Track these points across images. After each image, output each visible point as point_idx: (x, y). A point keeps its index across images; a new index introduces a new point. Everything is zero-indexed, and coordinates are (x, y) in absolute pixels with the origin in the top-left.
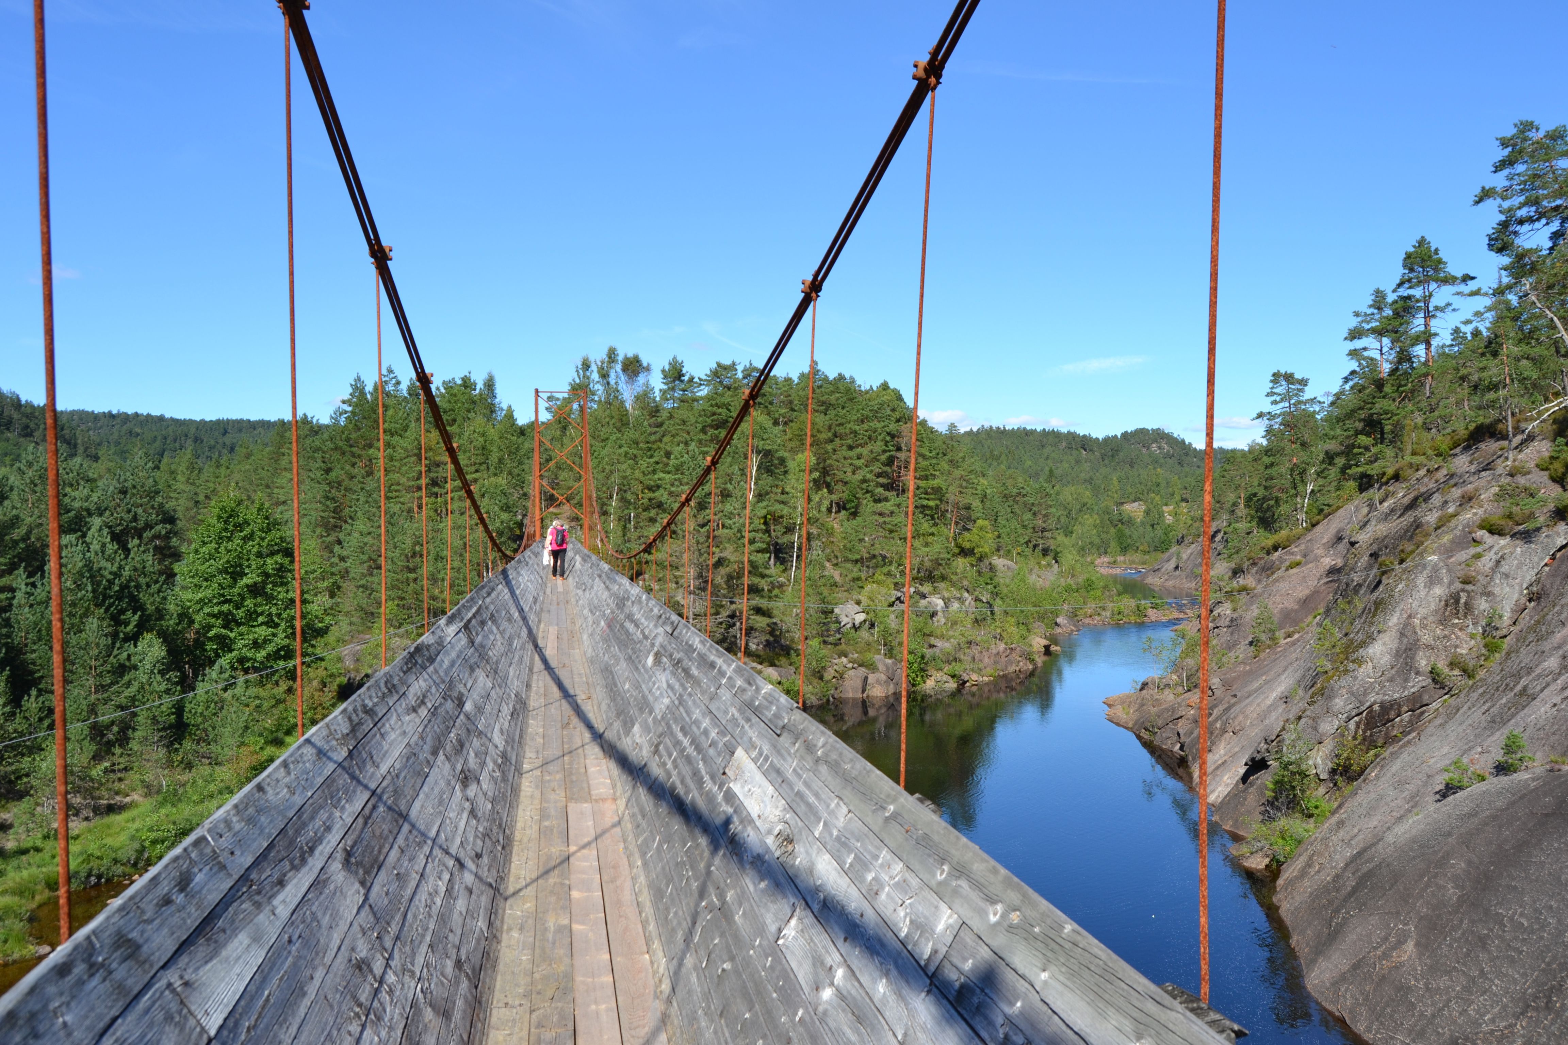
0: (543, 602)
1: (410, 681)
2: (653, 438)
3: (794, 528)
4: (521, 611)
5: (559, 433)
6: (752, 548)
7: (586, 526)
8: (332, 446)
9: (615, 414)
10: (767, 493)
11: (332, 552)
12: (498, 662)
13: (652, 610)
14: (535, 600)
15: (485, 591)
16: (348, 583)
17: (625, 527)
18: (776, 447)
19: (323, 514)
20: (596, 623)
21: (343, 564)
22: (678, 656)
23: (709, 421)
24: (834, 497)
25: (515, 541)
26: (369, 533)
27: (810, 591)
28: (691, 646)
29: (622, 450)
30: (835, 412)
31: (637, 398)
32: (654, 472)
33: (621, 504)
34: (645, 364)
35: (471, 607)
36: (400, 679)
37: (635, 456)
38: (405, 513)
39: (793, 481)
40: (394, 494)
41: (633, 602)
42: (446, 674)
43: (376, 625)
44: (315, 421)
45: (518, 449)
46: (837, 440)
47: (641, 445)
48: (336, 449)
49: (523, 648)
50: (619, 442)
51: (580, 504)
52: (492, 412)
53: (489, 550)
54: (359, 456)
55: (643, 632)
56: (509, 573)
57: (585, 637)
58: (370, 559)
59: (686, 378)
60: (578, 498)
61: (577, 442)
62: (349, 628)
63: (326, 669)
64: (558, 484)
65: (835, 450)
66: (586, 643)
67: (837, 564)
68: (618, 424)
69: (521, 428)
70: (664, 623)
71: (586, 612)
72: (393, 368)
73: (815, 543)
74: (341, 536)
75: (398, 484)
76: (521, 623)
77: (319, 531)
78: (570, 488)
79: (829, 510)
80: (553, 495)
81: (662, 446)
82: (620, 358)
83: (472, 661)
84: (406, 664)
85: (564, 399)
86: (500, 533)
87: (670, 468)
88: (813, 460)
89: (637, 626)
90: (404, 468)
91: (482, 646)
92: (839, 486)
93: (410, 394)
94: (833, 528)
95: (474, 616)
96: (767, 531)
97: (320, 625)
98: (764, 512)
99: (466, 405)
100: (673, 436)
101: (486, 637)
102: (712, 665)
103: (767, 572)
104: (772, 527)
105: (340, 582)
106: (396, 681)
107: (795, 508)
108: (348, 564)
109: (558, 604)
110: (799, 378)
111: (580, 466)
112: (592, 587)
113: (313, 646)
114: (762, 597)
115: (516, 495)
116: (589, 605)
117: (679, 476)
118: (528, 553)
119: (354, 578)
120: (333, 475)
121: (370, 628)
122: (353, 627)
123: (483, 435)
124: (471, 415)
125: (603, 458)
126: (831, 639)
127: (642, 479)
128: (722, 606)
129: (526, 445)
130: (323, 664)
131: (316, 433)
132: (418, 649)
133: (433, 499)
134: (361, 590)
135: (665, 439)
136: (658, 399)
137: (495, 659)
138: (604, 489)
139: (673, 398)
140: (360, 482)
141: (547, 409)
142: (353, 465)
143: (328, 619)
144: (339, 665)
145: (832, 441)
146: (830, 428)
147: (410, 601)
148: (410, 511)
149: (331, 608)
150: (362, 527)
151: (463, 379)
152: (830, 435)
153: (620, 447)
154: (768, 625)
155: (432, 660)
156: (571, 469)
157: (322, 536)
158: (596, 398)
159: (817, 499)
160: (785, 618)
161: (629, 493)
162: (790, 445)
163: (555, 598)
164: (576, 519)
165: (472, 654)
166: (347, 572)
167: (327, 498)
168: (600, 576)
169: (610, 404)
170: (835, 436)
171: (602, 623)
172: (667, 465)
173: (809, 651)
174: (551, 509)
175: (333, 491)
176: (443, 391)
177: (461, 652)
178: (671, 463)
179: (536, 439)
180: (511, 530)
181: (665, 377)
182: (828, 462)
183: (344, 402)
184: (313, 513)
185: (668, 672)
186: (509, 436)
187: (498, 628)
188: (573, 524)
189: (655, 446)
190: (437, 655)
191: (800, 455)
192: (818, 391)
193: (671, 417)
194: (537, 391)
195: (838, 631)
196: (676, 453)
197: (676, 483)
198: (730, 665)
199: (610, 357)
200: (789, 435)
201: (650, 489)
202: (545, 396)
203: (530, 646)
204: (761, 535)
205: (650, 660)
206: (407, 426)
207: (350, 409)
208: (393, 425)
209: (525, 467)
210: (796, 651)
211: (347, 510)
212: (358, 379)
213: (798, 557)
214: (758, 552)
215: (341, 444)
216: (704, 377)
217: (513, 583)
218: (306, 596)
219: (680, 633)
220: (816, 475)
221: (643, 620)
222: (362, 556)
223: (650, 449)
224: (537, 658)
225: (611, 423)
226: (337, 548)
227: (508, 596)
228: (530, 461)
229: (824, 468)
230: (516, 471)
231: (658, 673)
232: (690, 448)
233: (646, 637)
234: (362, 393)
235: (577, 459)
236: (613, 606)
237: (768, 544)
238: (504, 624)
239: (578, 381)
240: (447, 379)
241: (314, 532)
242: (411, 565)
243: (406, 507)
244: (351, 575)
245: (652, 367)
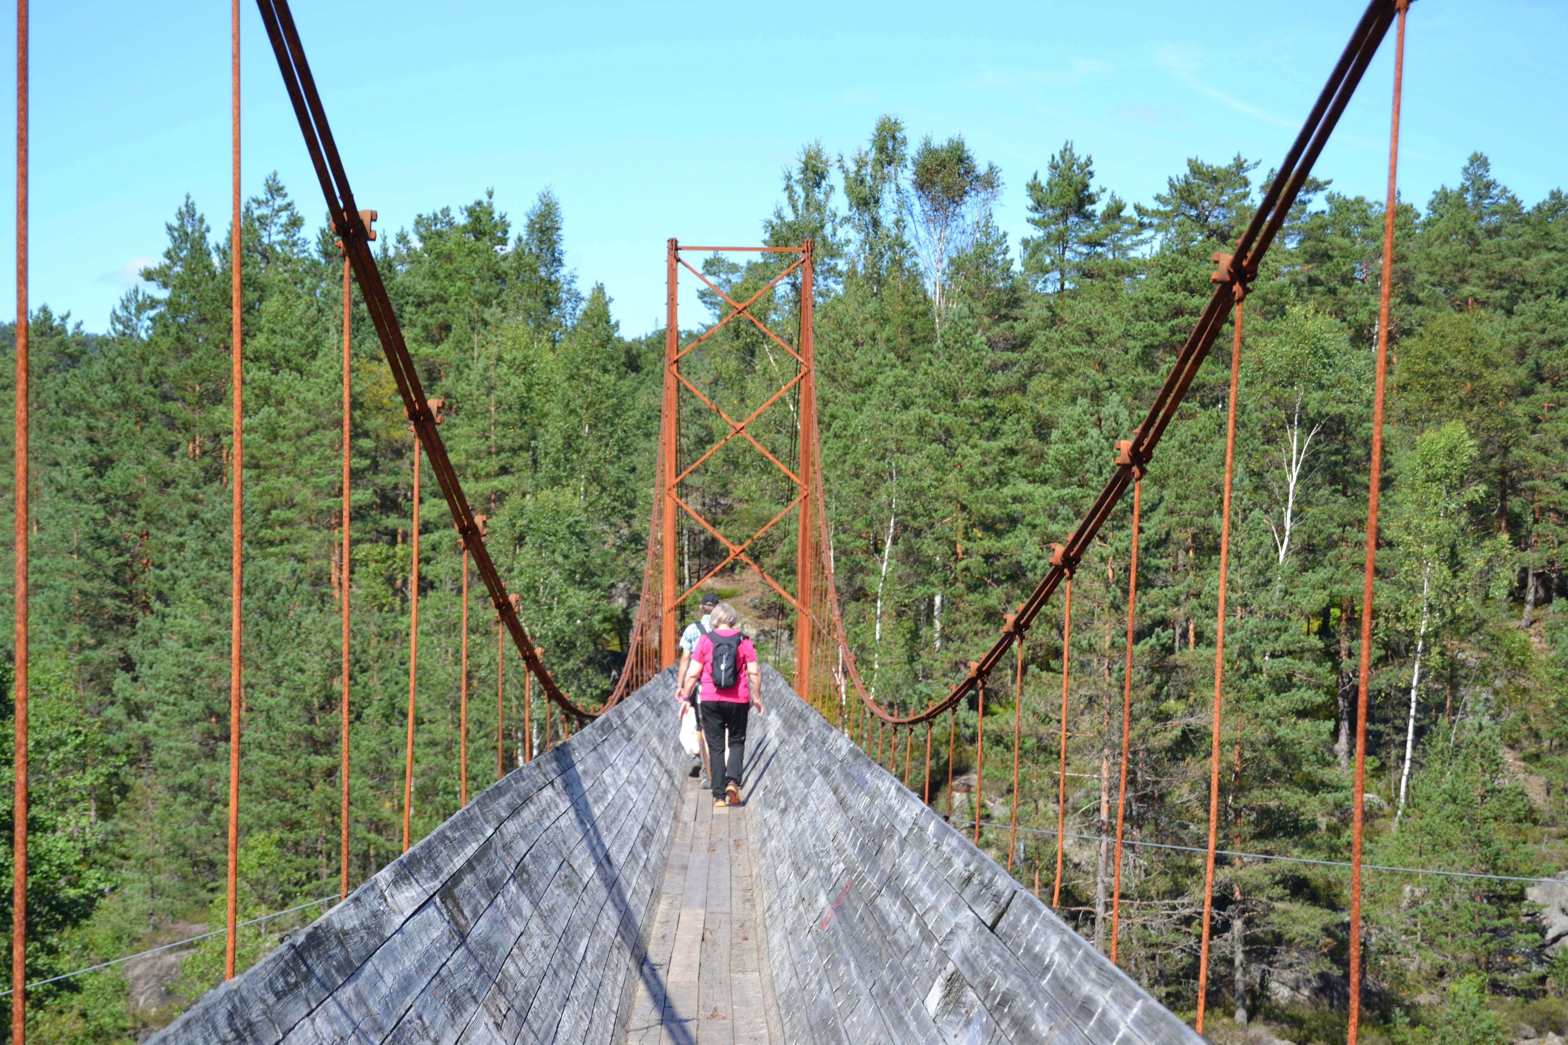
0: (670, 841)
1: (293, 1018)
2: (1000, 380)
3: (1410, 647)
4: (604, 861)
5: (733, 364)
6: (1284, 702)
7: (804, 632)
8: (115, 397)
9: (894, 309)
10: (1332, 544)
11: (107, 690)
12: (529, 994)
13: (948, 863)
14: (648, 835)
15: (503, 801)
16: (147, 778)
17: (915, 634)
18: (1358, 409)
19: (87, 586)
20: (806, 899)
21: (135, 724)
22: (1005, 986)
23: (1163, 331)
24: (1533, 558)
25: (605, 670)
26: (209, 641)
27: (1455, 833)
28: (1037, 958)
29: (911, 416)
30: (1536, 307)
31: (958, 266)
32: (1002, 478)
33: (907, 570)
34: (982, 168)
35: (463, 842)
36: (267, 1012)
37: (949, 433)
38: (305, 587)
39: (1409, 508)
40: (279, 532)
41: (903, 842)
42: (388, 1008)
43: (219, 897)
44: (70, 328)
45: (618, 410)
46: (1544, 391)
47: (965, 401)
48: (125, 404)
49: (603, 961)
50: (902, 391)
51: (788, 568)
52: (549, 304)
53: (529, 694)
54: (187, 427)
55: (921, 924)
56: (576, 757)
57: (776, 938)
58: (210, 712)
59: (1099, 208)
60: (783, 549)
61: (784, 392)
62: (148, 904)
63: (83, 1015)
64: (728, 510)
65: (1536, 420)
66: (777, 956)
67: (1537, 757)
68: (903, 341)
69: (628, 351)
70: (976, 897)
71: (784, 870)
72: (283, 180)
73: (1470, 694)
74: (134, 647)
75: (290, 505)
76: (602, 894)
77: (74, 630)
78: (761, 521)
79: (1517, 596)
80: (714, 541)
81: (1026, 402)
82: (912, 150)
83: (459, 982)
84: (284, 973)
85: (752, 267)
86: (566, 648)
87: (1046, 468)
88: (1470, 448)
89: (908, 906)
90: (306, 461)
91: (489, 947)
92: (1548, 526)
93: (326, 254)
94: (1525, 648)
95: (470, 865)
96: (1330, 655)
97: (72, 893)
98: (1320, 598)
99: (479, 286)
100: (1059, 375)
101: (500, 923)
102: (1085, 1008)
103: (1327, 774)
104: (1345, 644)
105: (128, 775)
106: (255, 1013)
107: (1414, 588)
108: (150, 726)
109: (712, 849)
110: (1433, 206)
111: (792, 457)
112: (804, 802)
113: (52, 951)
114: (1311, 847)
115: (611, 539)
116: (794, 851)
117: (1075, 490)
118: (634, 703)
119: (164, 765)
120: (115, 476)
121: (203, 905)
122: (160, 902)
123: (524, 368)
124: (492, 313)
125: (855, 438)
126: (1515, 979)
127: (966, 497)
128: (1192, 871)
129: (643, 399)
130: (77, 1001)
131: (74, 360)
132: (315, 940)
133: (382, 548)
134: (183, 797)
135: (1034, 385)
136: (1017, 267)
137: (522, 983)
138: (859, 525)
139: (1059, 265)
140: (186, 497)
141: (702, 295)
142: (170, 450)
143: (92, 877)
144: (119, 1006)
145: (1527, 392)
146: (1522, 354)
147: (314, 831)
148: (319, 579)
149: (103, 848)
150: (189, 621)
151: (471, 212)
152: (1522, 372)
153: (906, 407)
154: (1326, 929)
155: (350, 971)
156: (766, 469)
157: (82, 646)
158: (842, 265)
159: (1480, 563)
160: (1377, 913)
161: (928, 538)
162: (1402, 403)
163: (703, 831)
164: (780, 610)
165: (460, 967)
166: (147, 748)
167: (99, 540)
168: (826, 772)
169: (880, 282)
170: (1538, 375)
171: (822, 900)
172: (1040, 457)
173: (1449, 1010)
174: (709, 582)
175: (115, 522)
176: (416, 244)
177: (429, 956)
178: (1052, 452)
179: (670, 381)
180: (595, 637)
181: (1038, 206)
182: (1516, 453)
183: (149, 276)
184: (59, 581)
185: (976, 1028)
186: (595, 373)
187: (535, 904)
188: (770, 624)
189: (1005, 405)
190: (365, 961)
191: (1430, 434)
192: (1487, 244)
193: (1054, 320)
194: (674, 246)
195: (1538, 954)
196: (1065, 424)
197: (1064, 511)
198: (1128, 1007)
199: (882, 149)
200: (1400, 376)
201: (989, 527)
202: (696, 260)
203: (625, 959)
204: (1310, 666)
205: (934, 999)
206: (317, 342)
207: (163, 294)
208: (278, 340)
209: (639, 461)
210: (1408, 1009)
211: (151, 574)
212: (188, 212)
213: (1420, 732)
214: (1302, 714)
215: (137, 390)
216: (1151, 205)
217: (587, 784)
218: (35, 810)
219: (1014, 926)
220: (1477, 491)
221: (924, 891)
222: (187, 704)
223: (990, 413)
224: (641, 991)
225: (881, 336)
226: (121, 681)
227: (568, 821)
228: (653, 444)
229: (1503, 472)
230: (613, 472)
231: (950, 1032)
232: (1106, 411)
233: (928, 936)
234: (199, 250)
235: (783, 440)
236: (852, 852)
237: (1331, 692)
238: (555, 895)
239: (790, 217)
240: (427, 213)
241: (63, 634)
242: (319, 732)
243: (308, 569)
244: (158, 756)
245: (1003, 176)
